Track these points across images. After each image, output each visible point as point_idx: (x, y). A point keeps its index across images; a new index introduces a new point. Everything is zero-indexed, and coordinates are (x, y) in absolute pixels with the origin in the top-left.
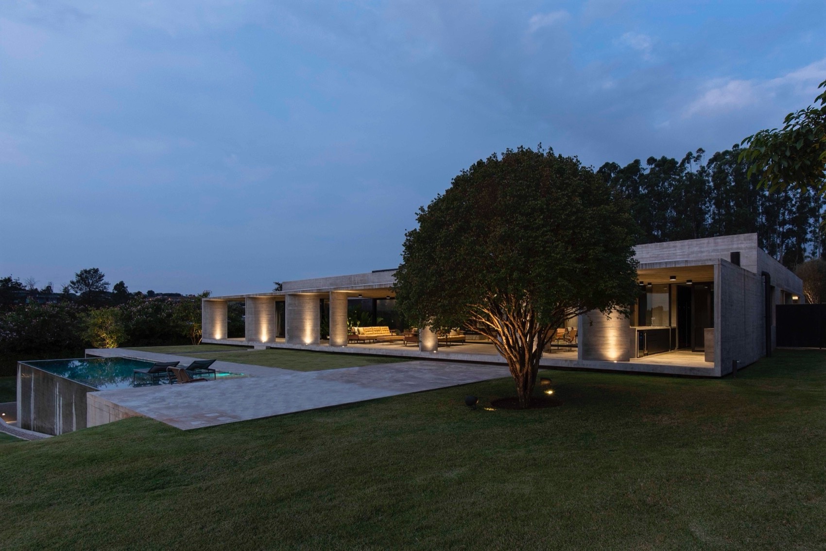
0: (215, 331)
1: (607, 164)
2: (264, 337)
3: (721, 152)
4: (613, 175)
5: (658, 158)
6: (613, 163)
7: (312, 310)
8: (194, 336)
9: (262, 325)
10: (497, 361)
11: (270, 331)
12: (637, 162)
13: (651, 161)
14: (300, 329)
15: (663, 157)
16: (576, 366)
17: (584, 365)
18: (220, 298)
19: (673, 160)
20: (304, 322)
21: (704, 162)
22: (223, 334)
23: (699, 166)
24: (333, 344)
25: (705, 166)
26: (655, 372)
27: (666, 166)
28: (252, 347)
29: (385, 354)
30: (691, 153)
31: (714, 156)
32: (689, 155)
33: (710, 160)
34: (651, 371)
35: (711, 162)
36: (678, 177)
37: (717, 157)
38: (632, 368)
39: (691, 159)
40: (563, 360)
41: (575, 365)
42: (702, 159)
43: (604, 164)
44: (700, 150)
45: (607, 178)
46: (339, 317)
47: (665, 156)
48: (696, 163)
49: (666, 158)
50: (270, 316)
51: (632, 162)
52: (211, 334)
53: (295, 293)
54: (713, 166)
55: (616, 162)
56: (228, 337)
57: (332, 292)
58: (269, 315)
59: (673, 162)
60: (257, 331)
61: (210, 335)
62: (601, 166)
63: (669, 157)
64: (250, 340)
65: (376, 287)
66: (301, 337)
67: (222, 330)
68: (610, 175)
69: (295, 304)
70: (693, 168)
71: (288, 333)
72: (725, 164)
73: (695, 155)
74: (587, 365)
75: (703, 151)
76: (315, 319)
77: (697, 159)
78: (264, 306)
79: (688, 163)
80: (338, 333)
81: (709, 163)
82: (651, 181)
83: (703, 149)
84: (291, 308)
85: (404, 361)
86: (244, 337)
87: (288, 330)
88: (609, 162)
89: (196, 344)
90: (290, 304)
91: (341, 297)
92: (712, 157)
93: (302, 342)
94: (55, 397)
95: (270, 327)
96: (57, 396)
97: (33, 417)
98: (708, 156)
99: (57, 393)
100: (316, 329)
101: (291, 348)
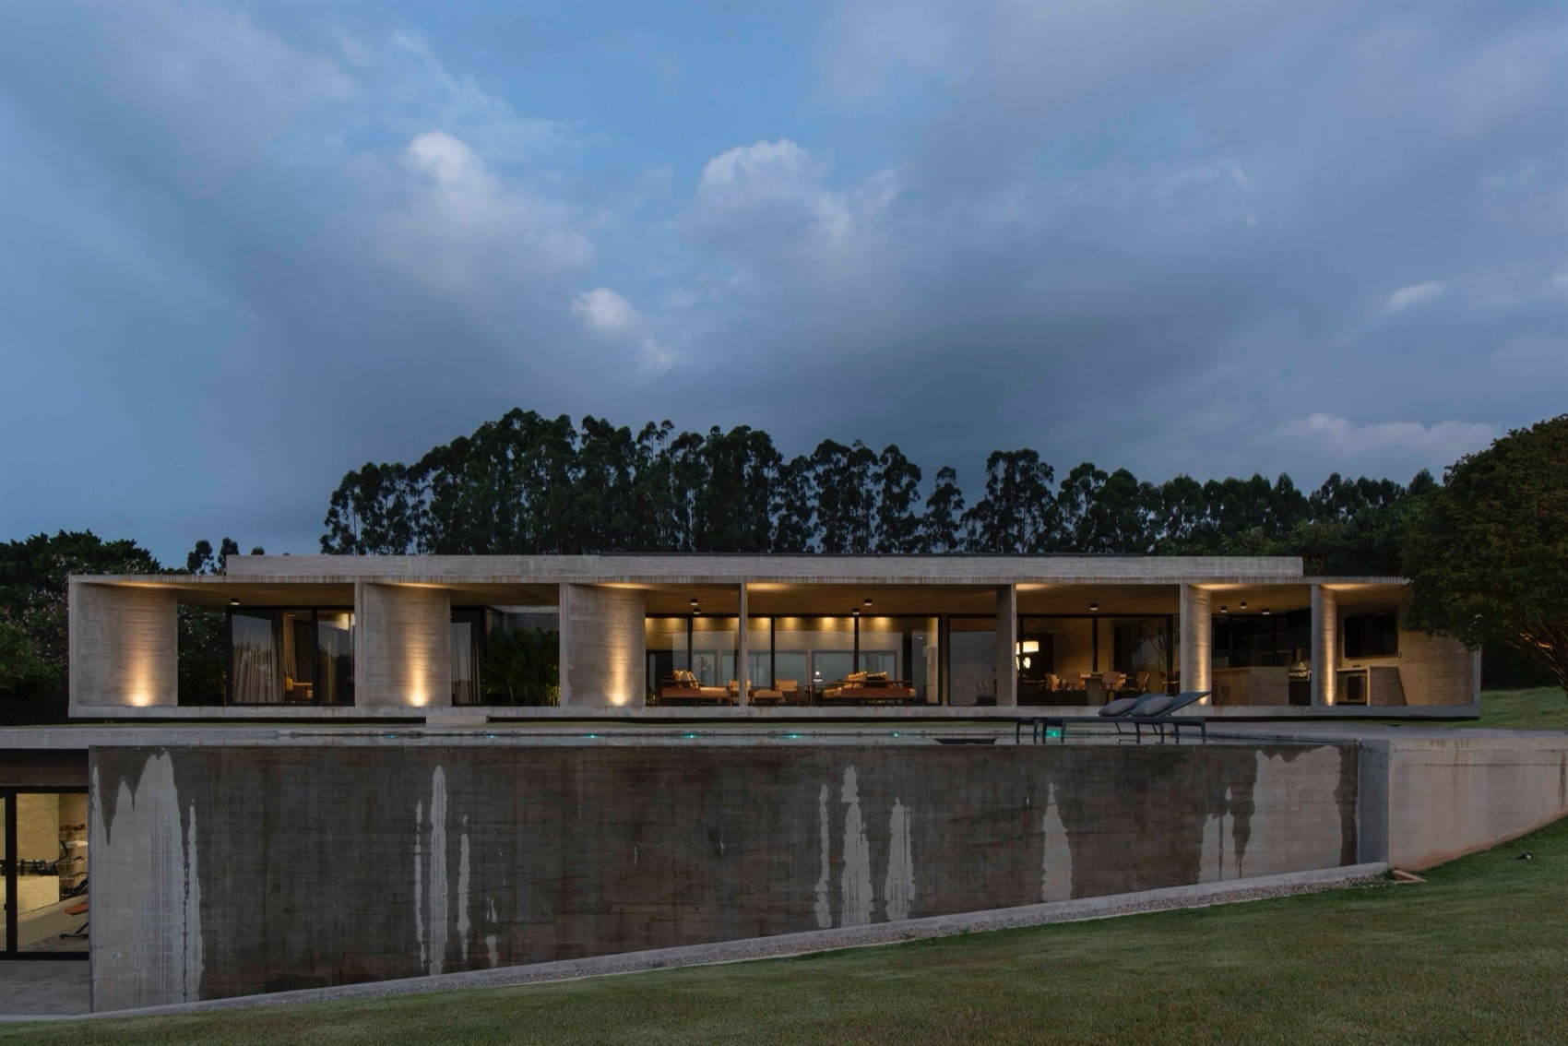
0: (130, 679)
2: (418, 695)
5: (598, 419)
6: (533, 412)
7: (628, 627)
9: (411, 662)
11: (434, 679)
12: (564, 420)
13: (588, 422)
15: (603, 421)
20: (611, 654)
21: (667, 443)
22: (162, 692)
23: (661, 447)
28: (421, 720)
30: (654, 424)
31: (682, 437)
32: (651, 426)
33: (675, 442)
35: (677, 445)
37: (687, 440)
39: (653, 434)
42: (666, 437)
44: (667, 423)
47: (608, 420)
50: (434, 638)
58: (431, 634)
60: (398, 680)
61: (105, 693)
64: (373, 704)
66: (602, 689)
67: (159, 679)
69: (587, 608)
70: (653, 449)
73: (659, 428)
75: (672, 427)
77: (661, 435)
78: (420, 611)
79: (647, 439)
81: (672, 447)
83: (672, 423)
84: (576, 618)
87: (570, 671)
90: (574, 608)
92: (676, 438)
93: (605, 703)
94: (816, 815)
95: (435, 669)
96: (838, 812)
97: (464, 924)
98: (673, 436)
99: (844, 799)
100: (637, 672)
101: (587, 716)
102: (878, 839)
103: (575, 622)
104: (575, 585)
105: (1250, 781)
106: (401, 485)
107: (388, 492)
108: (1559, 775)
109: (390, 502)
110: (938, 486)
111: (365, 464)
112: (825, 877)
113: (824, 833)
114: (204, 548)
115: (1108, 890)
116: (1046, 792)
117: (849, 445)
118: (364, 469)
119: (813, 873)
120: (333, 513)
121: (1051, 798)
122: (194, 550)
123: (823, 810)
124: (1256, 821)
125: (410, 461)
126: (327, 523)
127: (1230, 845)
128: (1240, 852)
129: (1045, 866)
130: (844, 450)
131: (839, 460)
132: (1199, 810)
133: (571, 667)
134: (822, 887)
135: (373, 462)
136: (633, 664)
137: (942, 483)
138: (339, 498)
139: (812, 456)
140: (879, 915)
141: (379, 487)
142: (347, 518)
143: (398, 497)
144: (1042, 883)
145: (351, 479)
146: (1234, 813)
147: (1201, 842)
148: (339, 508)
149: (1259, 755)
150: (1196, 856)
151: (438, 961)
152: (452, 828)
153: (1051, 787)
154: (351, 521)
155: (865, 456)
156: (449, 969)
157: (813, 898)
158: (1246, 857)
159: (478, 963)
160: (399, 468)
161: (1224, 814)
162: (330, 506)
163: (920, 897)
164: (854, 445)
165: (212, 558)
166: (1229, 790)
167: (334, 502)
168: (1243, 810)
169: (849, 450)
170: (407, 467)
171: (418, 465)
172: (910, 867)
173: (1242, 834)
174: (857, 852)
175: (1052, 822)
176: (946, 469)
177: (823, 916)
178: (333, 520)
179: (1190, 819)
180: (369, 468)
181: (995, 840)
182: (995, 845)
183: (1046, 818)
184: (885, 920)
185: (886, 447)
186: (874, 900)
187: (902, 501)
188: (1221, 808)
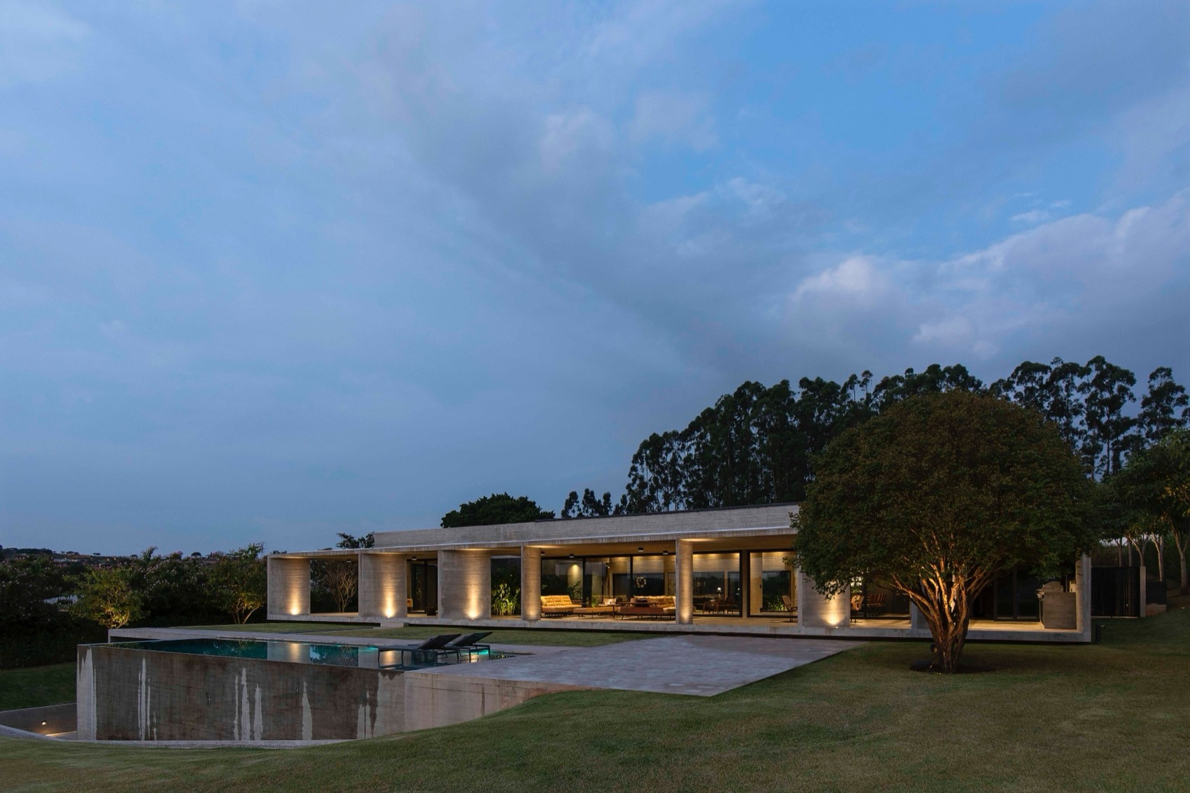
0: (290, 602)
1: (747, 384)
2: (389, 610)
3: (890, 377)
4: (755, 398)
5: (812, 378)
6: (757, 383)
7: (479, 572)
8: (238, 609)
9: (386, 593)
10: (797, 634)
11: (398, 602)
12: (785, 383)
13: (804, 382)
14: (462, 599)
15: (818, 378)
16: (909, 636)
17: (920, 634)
18: (297, 554)
19: (832, 383)
20: (468, 589)
21: (871, 388)
22: (303, 608)
23: (865, 392)
24: (526, 618)
25: (872, 393)
26: (1011, 639)
27: (820, 391)
28: (378, 625)
29: (619, 629)
30: (855, 375)
31: (882, 381)
32: (854, 377)
33: (877, 386)
34: (1007, 639)
35: (879, 389)
36: (838, 406)
37: (886, 384)
38: (983, 636)
39: (855, 383)
40: (891, 629)
41: (907, 635)
42: (869, 384)
43: (743, 383)
44: (867, 373)
45: (746, 403)
46: (532, 582)
47: (821, 377)
48: (861, 388)
49: (821, 381)
50: (398, 580)
51: (779, 383)
52: (284, 607)
53: (456, 549)
54: (881, 394)
55: (760, 382)
56: (312, 612)
57: (525, 548)
58: (396, 578)
59: (833, 386)
60: (379, 602)
61: (281, 609)
62: (740, 386)
63: (827, 380)
64: (366, 615)
65: (604, 542)
66: (462, 609)
67: (302, 602)
68: (751, 398)
69: (453, 563)
70: (858, 395)
71: (442, 604)
72: (897, 393)
73: (861, 379)
74: (924, 634)
75: (871, 375)
76: (483, 585)
77: (863, 383)
78: (390, 566)
79: (851, 388)
80: (531, 602)
81: (876, 390)
82: (804, 410)
83: (871, 372)
84: (446, 569)
85: (651, 638)
86: (357, 611)
87: (442, 599)
88: (750, 380)
89: (241, 623)
90: (445, 564)
91: (534, 555)
92: (879, 382)
93: (464, 617)
94: (234, 689)
95: (398, 596)
96: (241, 687)
97: (149, 723)
98: (876, 380)
99: (242, 683)
100: (485, 598)
101: (449, 624)
102: (252, 702)
103: (446, 571)
104: (444, 551)
105: (376, 689)
106: (676, 445)
107: (669, 450)
108: (481, 699)
109: (669, 457)
110: (1151, 387)
111: (651, 434)
112: (237, 718)
113: (237, 698)
114: (574, 496)
115: (325, 738)
116: (303, 686)
117: (1047, 363)
118: (651, 438)
119: (233, 716)
120: (634, 469)
121: (305, 690)
122: (568, 497)
123: (236, 687)
124: (379, 710)
125: (681, 427)
126: (630, 476)
127: (369, 722)
128: (373, 726)
129: (303, 723)
130: (1045, 369)
131: (1041, 378)
132: (357, 703)
133: (443, 597)
134: (236, 722)
135: (657, 433)
136: (482, 594)
137: (1157, 384)
138: (637, 458)
139: (1008, 379)
140: (252, 738)
141: (661, 449)
142: (643, 471)
143: (674, 454)
144: (302, 731)
145: (645, 445)
146: (370, 705)
147: (357, 718)
148: (637, 465)
149: (380, 675)
150: (356, 726)
151: (143, 737)
152: (147, 683)
153: (305, 684)
154: (645, 474)
155: (1071, 369)
156: (146, 739)
157: (233, 727)
158: (375, 729)
159: (152, 739)
160: (675, 434)
161: (366, 705)
162: (632, 465)
163: (264, 731)
164: (1052, 363)
165: (578, 502)
166: (368, 693)
167: (635, 460)
168: (374, 704)
169: (1049, 368)
170: (680, 432)
171: (686, 430)
172: (261, 716)
173: (373, 716)
174: (246, 708)
175: (305, 702)
176: (1160, 370)
177: (236, 736)
178: (634, 473)
179: (353, 706)
180: (654, 437)
181: (287, 708)
182: (287, 710)
183: (303, 699)
184: (254, 739)
185: (1091, 358)
186: (251, 731)
187: (1115, 404)
188: (365, 702)
